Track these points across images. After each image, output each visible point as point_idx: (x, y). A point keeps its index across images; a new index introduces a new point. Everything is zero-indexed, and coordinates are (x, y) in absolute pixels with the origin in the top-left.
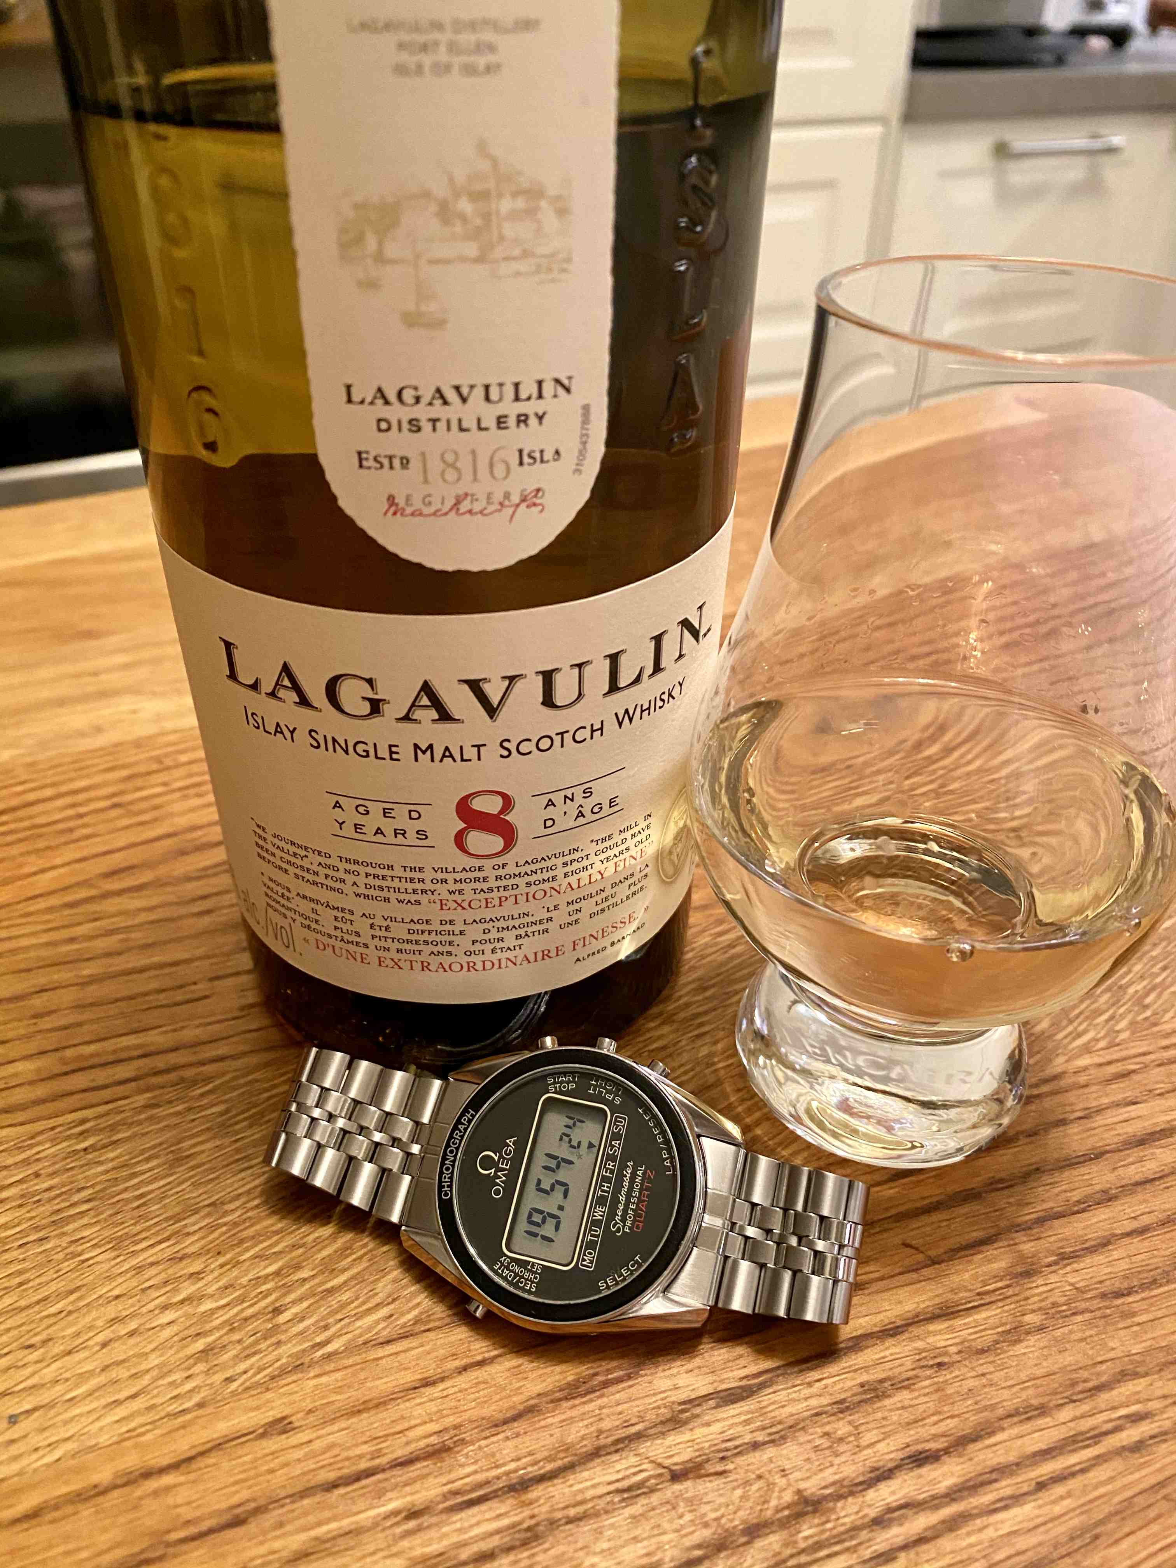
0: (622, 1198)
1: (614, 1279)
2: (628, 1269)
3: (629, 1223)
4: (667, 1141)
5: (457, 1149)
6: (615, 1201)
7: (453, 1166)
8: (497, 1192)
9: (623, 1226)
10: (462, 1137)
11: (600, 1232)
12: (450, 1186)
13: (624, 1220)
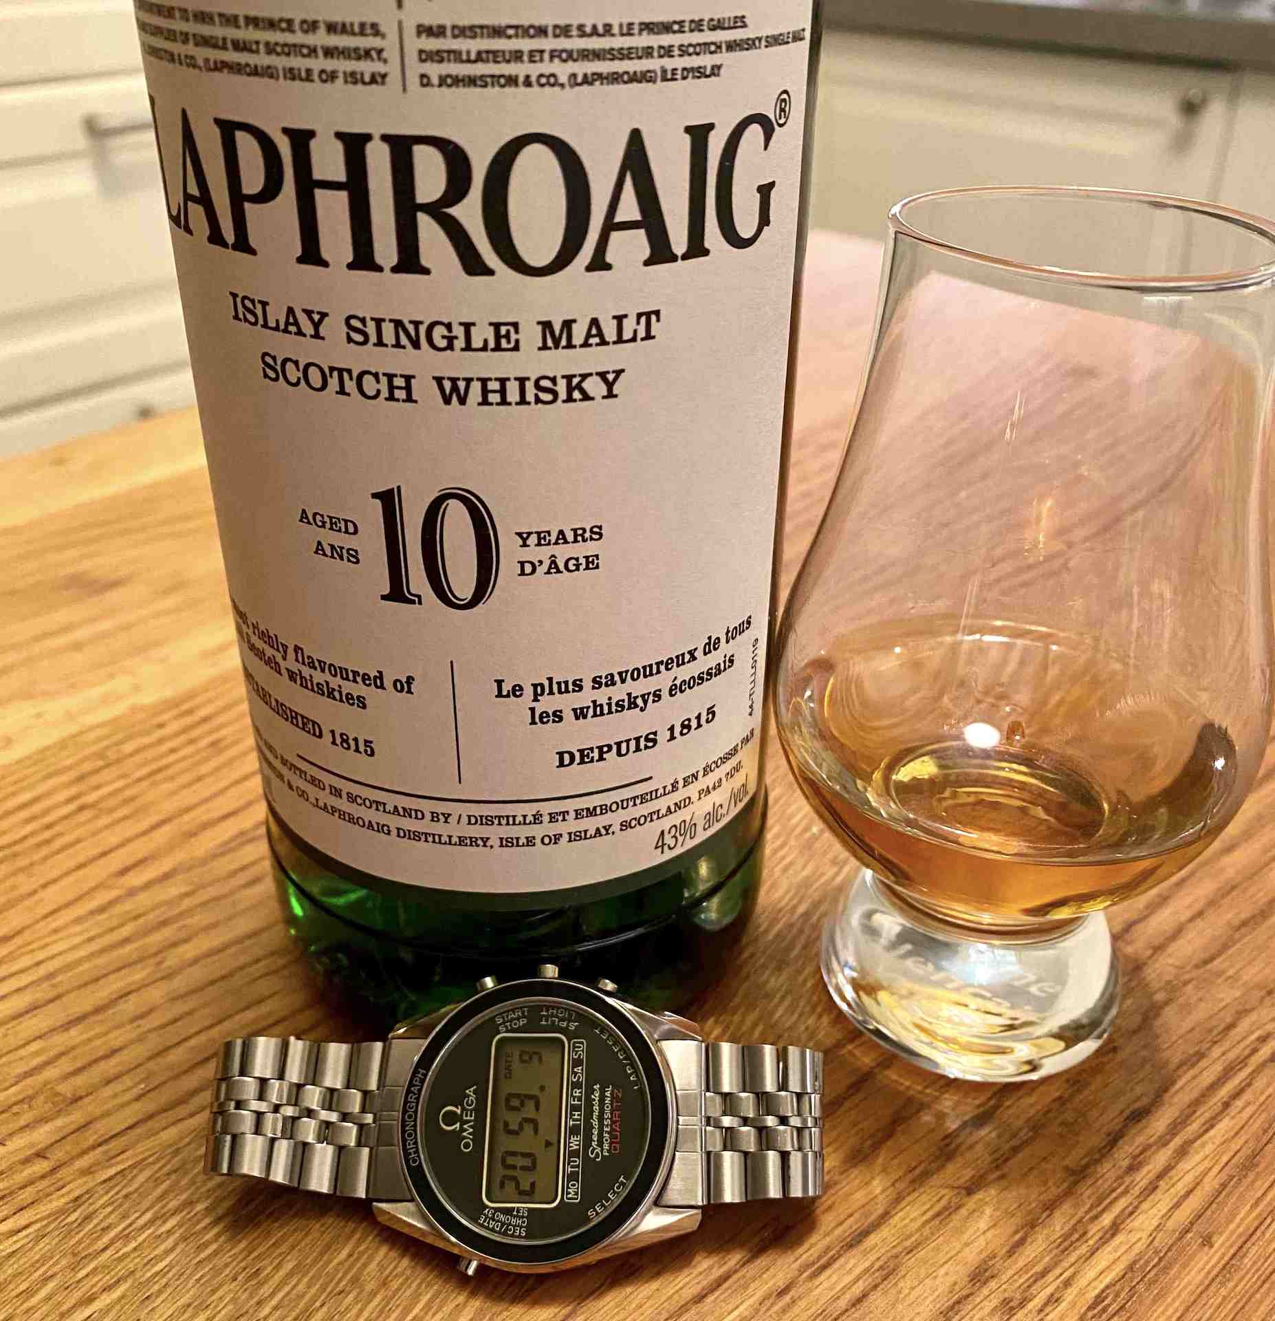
0: (595, 1123)
1: (603, 1205)
2: (614, 1192)
3: (606, 1146)
4: (628, 1057)
5: (416, 1112)
6: (589, 1127)
7: (415, 1131)
8: (467, 1146)
9: (601, 1150)
10: (418, 1099)
11: (578, 1161)
12: (417, 1152)
13: (600, 1144)
